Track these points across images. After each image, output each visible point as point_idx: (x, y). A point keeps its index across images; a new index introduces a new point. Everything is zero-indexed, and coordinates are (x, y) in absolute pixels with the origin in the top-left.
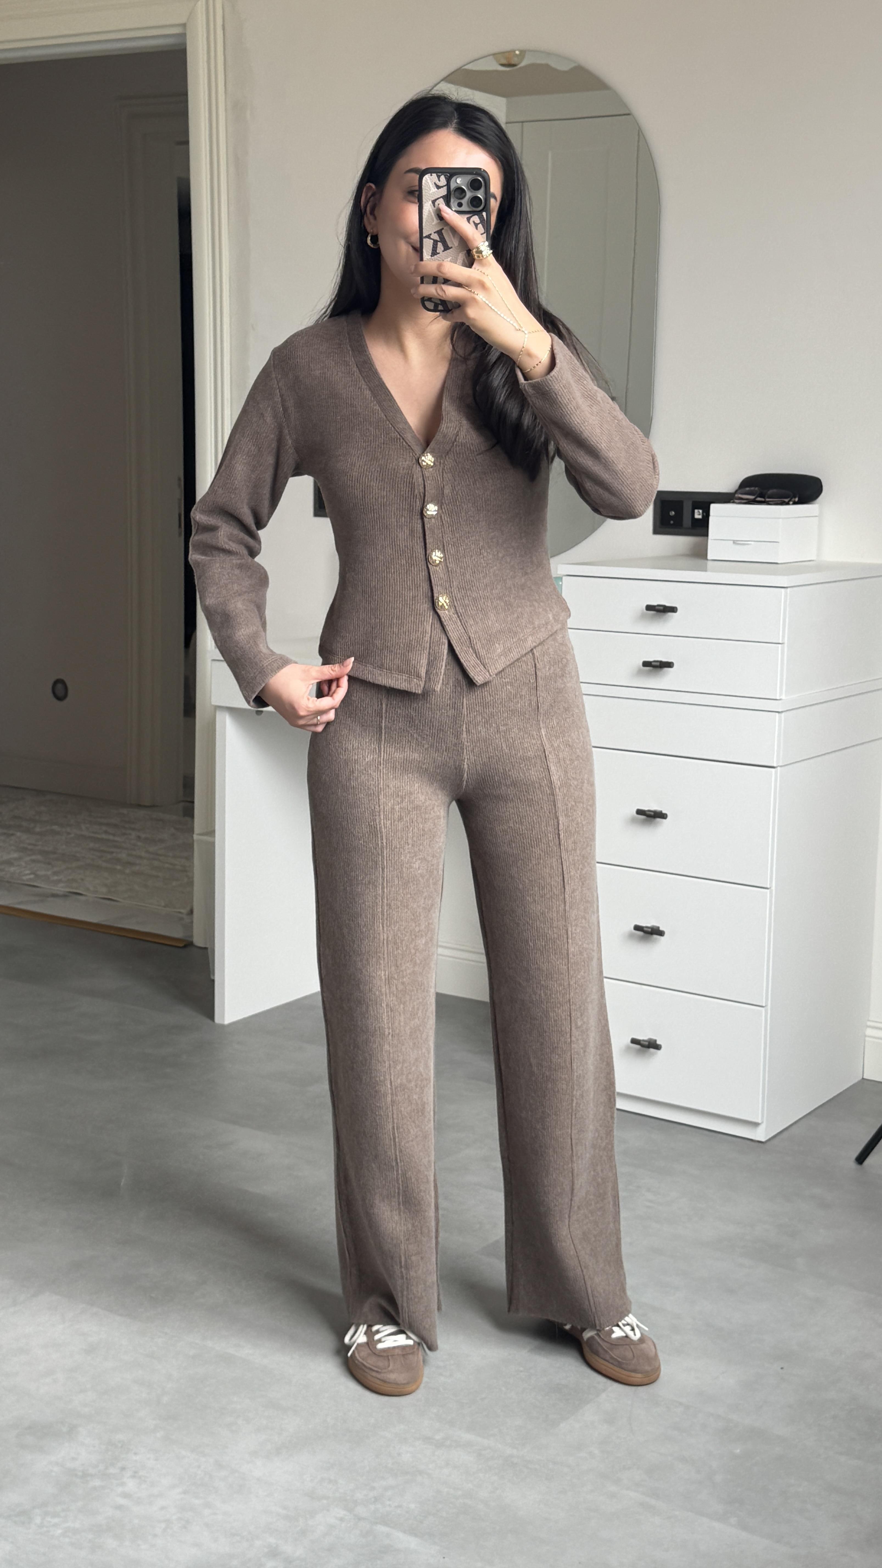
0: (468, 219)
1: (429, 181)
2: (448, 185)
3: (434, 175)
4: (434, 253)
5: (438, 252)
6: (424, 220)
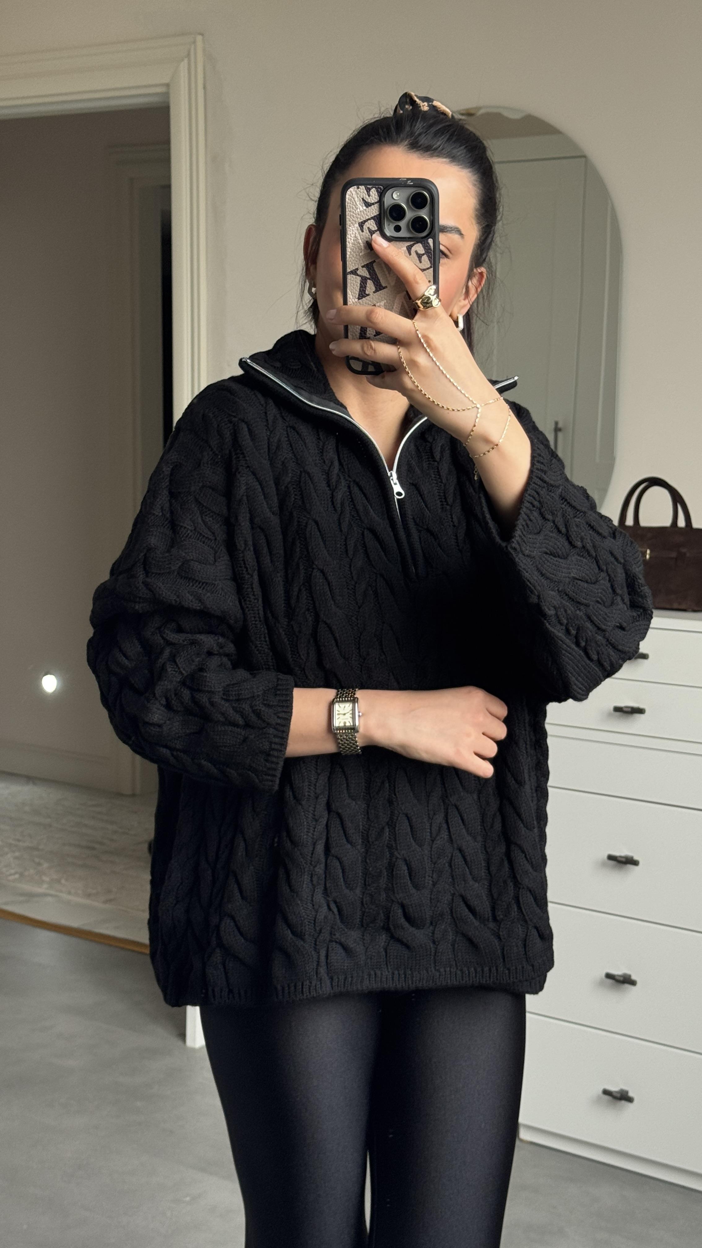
0: (409, 249)
1: (355, 196)
2: (380, 202)
3: (362, 188)
4: (362, 294)
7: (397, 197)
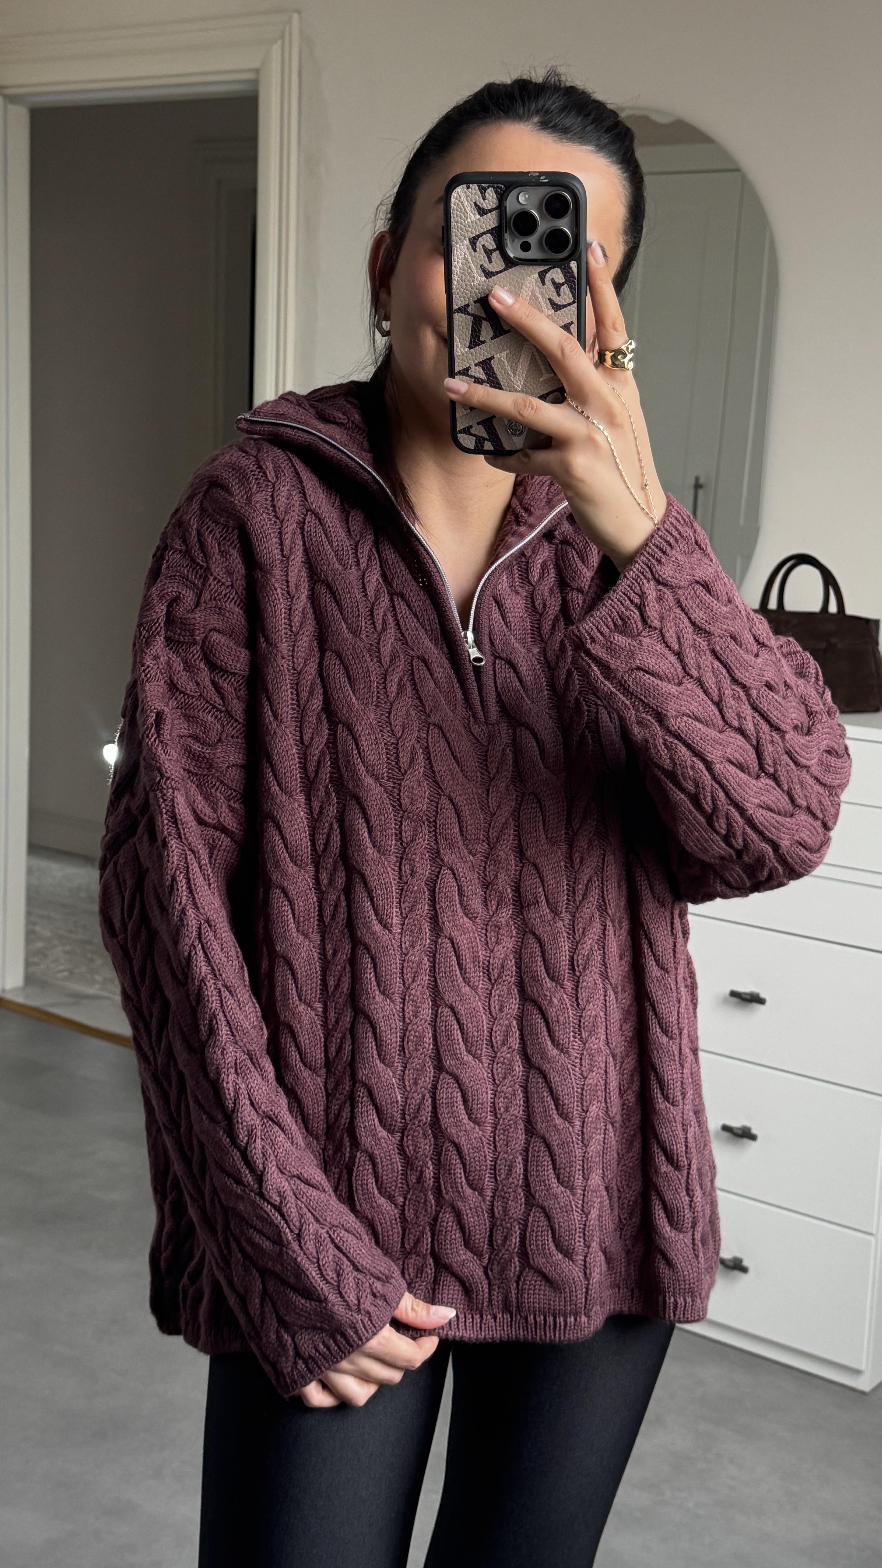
0: (542, 276)
1: (463, 199)
2: (500, 207)
3: (474, 187)
4: (475, 341)
5: (482, 339)
6: (455, 278)
7: (524, 200)
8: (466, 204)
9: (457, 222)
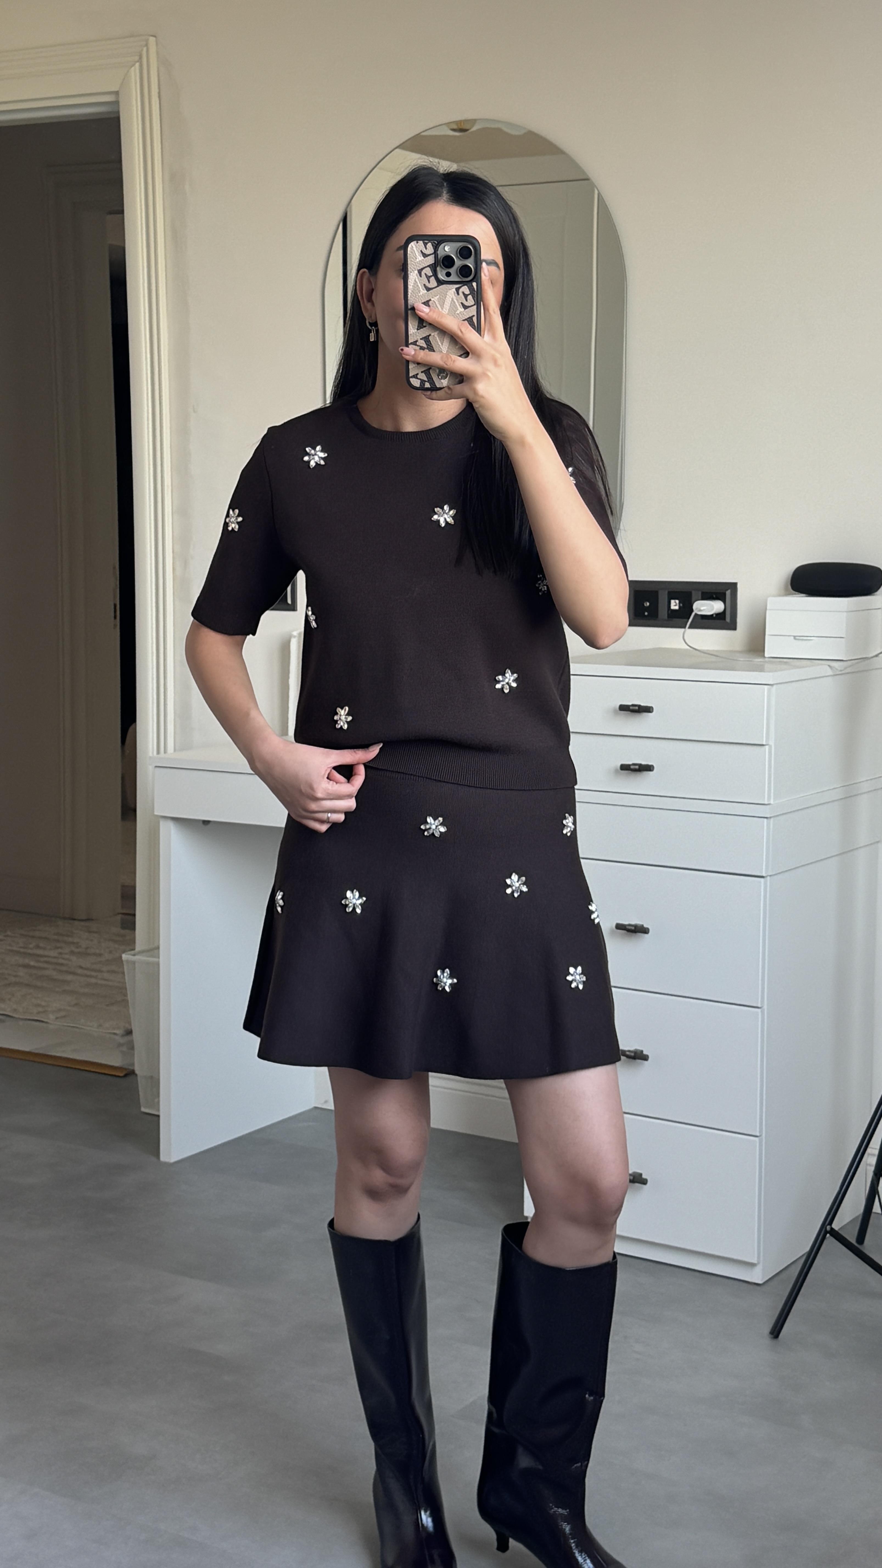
0: (457, 290)
1: (415, 249)
2: (435, 253)
7: (447, 249)
8: (416, 252)
9: (411, 261)
